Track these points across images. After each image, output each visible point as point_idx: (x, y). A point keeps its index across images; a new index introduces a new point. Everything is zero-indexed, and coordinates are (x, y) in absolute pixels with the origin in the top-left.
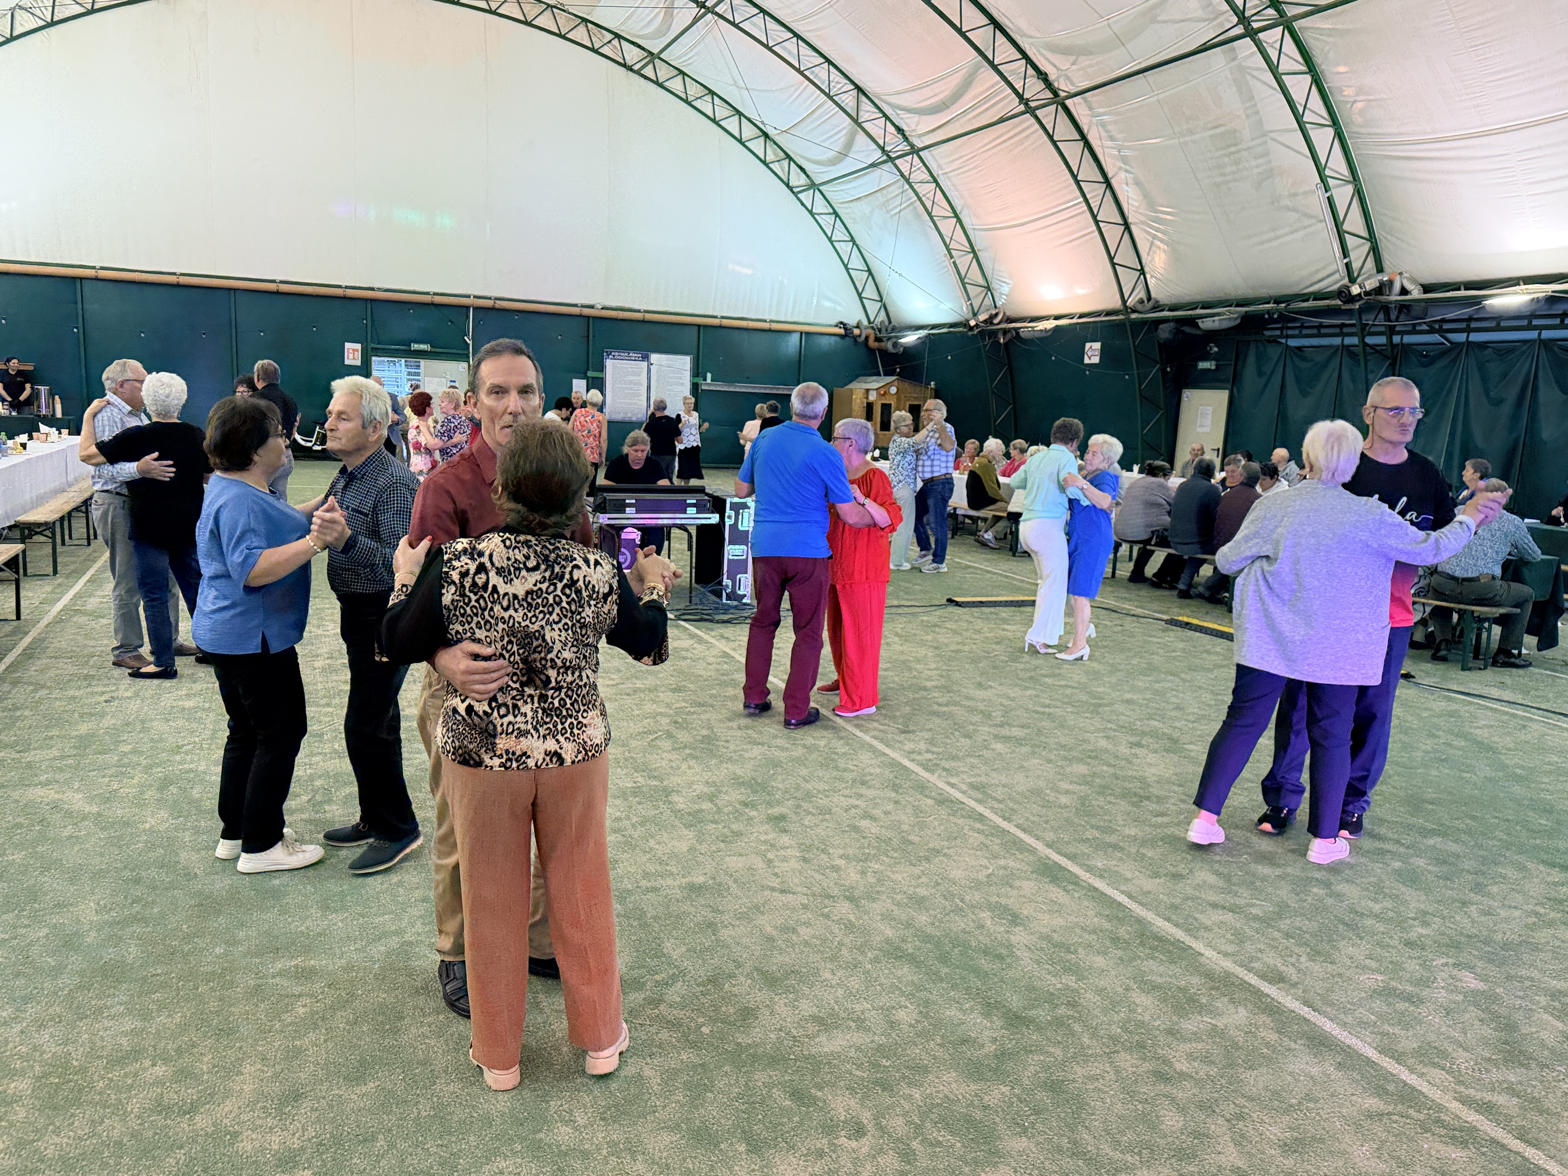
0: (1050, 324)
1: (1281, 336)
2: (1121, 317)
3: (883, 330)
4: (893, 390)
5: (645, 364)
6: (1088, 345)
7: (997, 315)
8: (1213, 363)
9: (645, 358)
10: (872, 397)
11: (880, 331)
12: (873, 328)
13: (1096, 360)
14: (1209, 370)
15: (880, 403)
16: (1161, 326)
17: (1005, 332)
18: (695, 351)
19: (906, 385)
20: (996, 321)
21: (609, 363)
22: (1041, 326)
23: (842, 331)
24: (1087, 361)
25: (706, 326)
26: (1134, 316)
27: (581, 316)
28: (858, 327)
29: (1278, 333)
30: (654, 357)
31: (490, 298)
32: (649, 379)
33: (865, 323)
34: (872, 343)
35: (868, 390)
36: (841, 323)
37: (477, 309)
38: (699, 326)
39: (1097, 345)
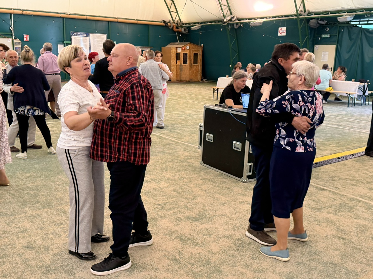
0: (261, 21)
1: (359, 24)
2: (295, 17)
3: (179, 24)
4: (188, 48)
5: (88, 37)
6: (280, 29)
7: (233, 17)
8: (329, 35)
9: (88, 35)
10: (179, 50)
11: (177, 24)
12: (174, 23)
13: (284, 34)
14: (327, 38)
15: (183, 53)
16: (311, 21)
17: (237, 24)
18: (108, 32)
19: (192, 46)
20: (233, 20)
21: (73, 38)
22: (256, 21)
23: (164, 24)
24: (279, 35)
25: (112, 22)
26: (301, 17)
27: (60, 17)
28: (169, 23)
29: (358, 23)
30: (91, 35)
31: (20, 10)
32: (90, 44)
33: (172, 21)
34: (175, 29)
35: (177, 48)
36: (163, 21)
37: (15, 15)
38: (109, 22)
39: (285, 28)
